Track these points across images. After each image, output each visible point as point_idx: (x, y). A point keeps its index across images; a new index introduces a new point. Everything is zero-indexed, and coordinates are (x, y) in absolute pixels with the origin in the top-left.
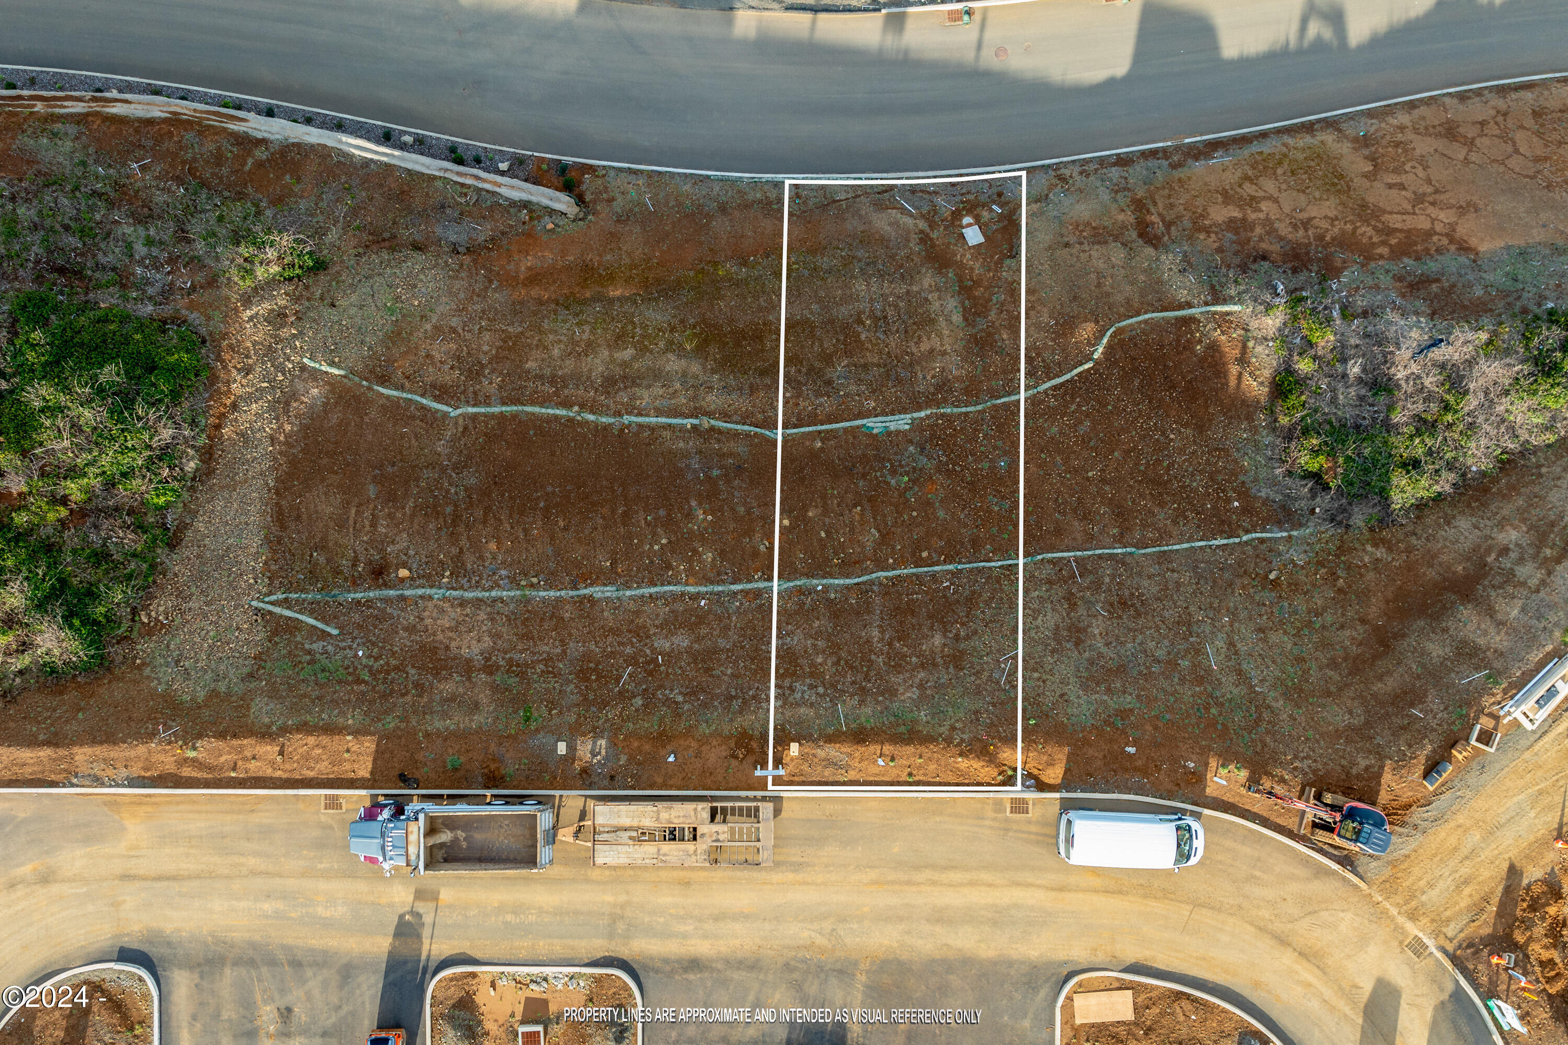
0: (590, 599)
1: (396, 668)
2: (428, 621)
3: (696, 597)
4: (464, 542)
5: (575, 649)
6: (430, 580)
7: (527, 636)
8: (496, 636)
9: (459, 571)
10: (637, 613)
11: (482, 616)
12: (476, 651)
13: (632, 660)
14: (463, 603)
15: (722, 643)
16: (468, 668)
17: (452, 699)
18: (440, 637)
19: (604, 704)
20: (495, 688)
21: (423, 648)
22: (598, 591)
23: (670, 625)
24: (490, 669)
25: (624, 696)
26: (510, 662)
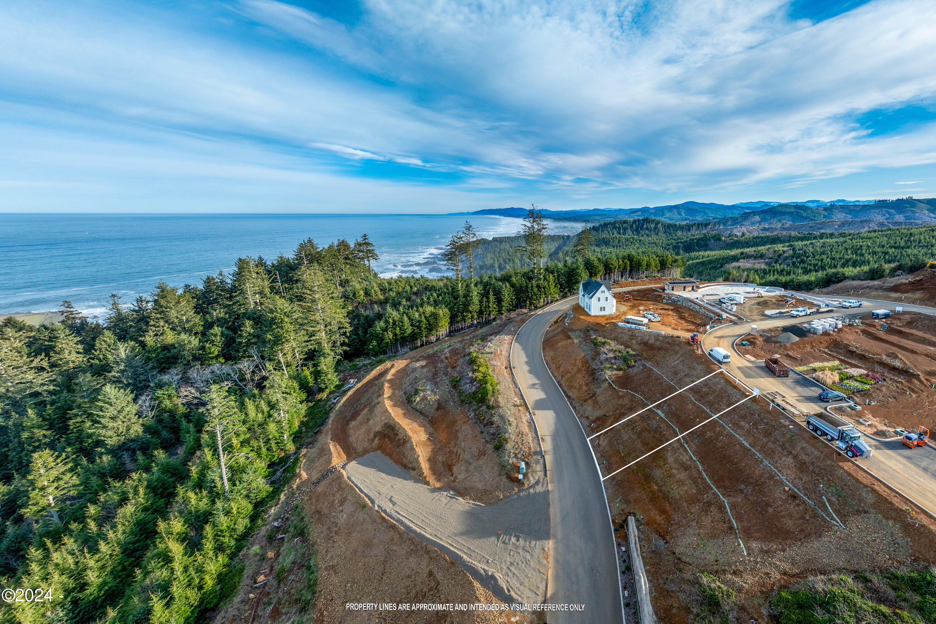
0: (750, 445)
1: (814, 473)
2: (794, 476)
3: (730, 427)
4: (763, 479)
5: (765, 440)
6: (782, 483)
7: (773, 452)
8: (780, 458)
9: (771, 477)
10: (745, 435)
11: (778, 465)
12: (789, 459)
13: (757, 428)
14: (780, 471)
15: (736, 417)
16: (795, 457)
17: (806, 454)
18: (794, 470)
19: (773, 426)
20: (793, 448)
21: (802, 472)
22: (747, 445)
23: (742, 428)
24: (790, 453)
25: (767, 424)
26: (783, 450)
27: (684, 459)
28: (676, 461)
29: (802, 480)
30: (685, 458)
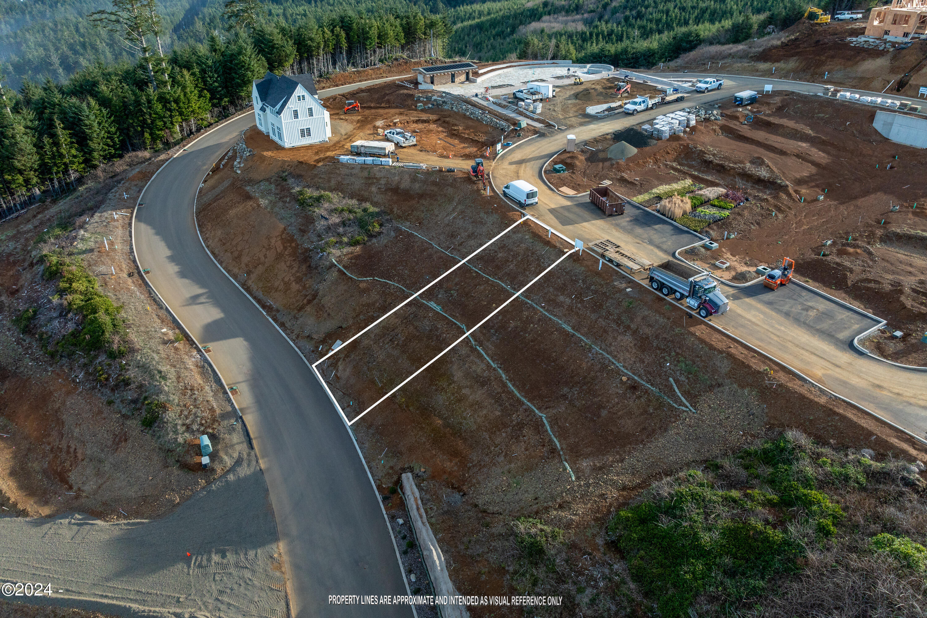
0: (573, 328)
1: (659, 349)
2: (633, 359)
3: (543, 307)
4: (592, 374)
5: (593, 316)
6: (618, 373)
7: (605, 331)
8: (615, 338)
9: (604, 367)
10: (565, 315)
11: (613, 348)
12: (626, 337)
13: (582, 301)
14: (615, 357)
15: (551, 290)
16: (635, 333)
17: (650, 325)
18: (634, 351)
19: (604, 294)
20: (632, 320)
21: (643, 351)
22: (569, 329)
23: (560, 305)
24: (628, 327)
25: (595, 292)
26: (619, 325)
27: (479, 370)
28: (467, 375)
29: (644, 362)
30: (479, 368)
